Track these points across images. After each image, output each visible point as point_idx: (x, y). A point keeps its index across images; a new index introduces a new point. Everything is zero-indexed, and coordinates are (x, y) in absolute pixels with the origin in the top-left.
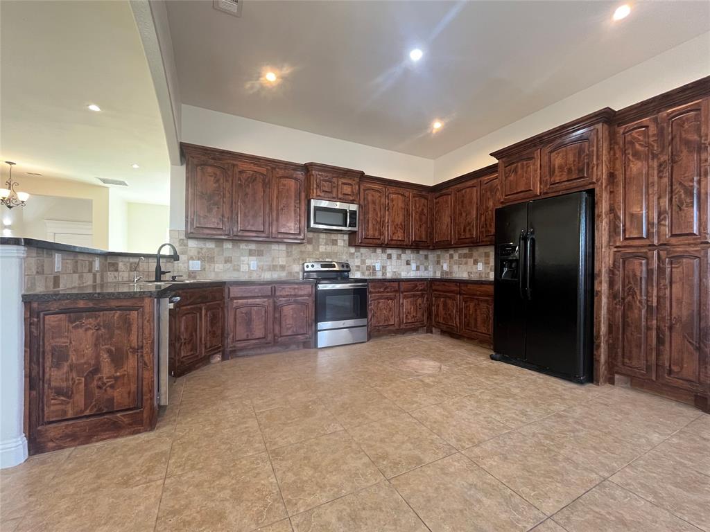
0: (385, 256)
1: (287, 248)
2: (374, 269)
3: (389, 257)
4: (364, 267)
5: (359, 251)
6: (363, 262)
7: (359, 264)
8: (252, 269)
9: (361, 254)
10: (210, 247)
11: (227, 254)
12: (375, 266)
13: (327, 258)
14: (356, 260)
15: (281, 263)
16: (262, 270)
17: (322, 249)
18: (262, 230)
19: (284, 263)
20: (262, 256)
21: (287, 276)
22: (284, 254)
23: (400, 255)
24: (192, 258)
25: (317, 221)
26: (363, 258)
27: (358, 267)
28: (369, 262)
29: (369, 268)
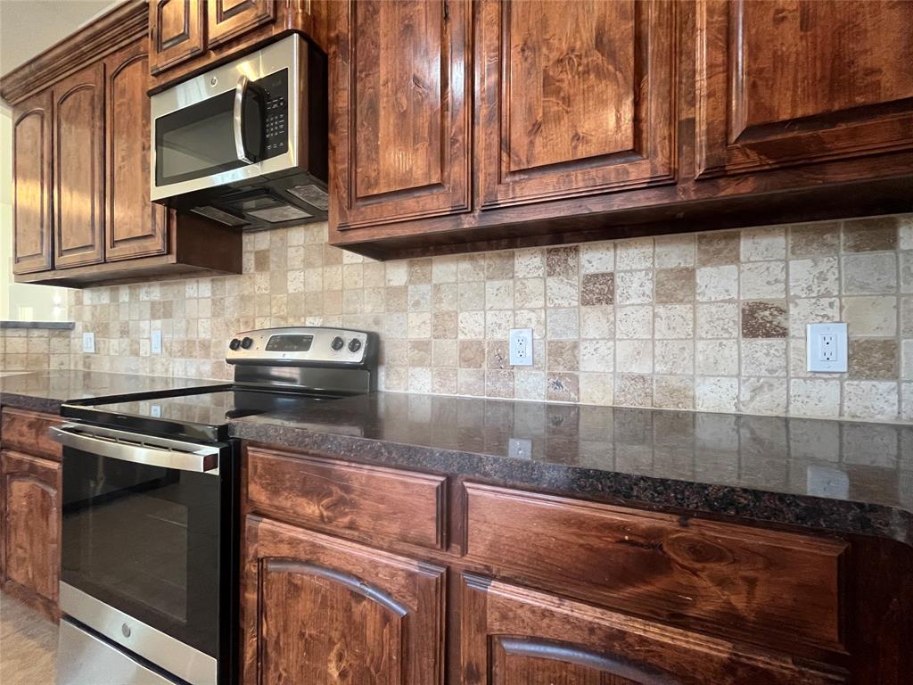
0: (565, 290)
1: (213, 293)
2: (501, 360)
3: (600, 291)
4: (450, 347)
5: (427, 279)
6: (443, 325)
7: (425, 334)
8: (154, 351)
9: (437, 288)
10: (105, 302)
11: (123, 317)
12: (503, 344)
13: (310, 313)
14: (414, 319)
15: (202, 336)
16: (170, 354)
17: (295, 282)
18: (90, 243)
19: (208, 337)
20: (171, 317)
21: (213, 374)
22: (206, 308)
23: (687, 276)
24: (86, 329)
25: (165, 175)
26: (445, 307)
27: (420, 346)
28: (471, 325)
29: (471, 355)
